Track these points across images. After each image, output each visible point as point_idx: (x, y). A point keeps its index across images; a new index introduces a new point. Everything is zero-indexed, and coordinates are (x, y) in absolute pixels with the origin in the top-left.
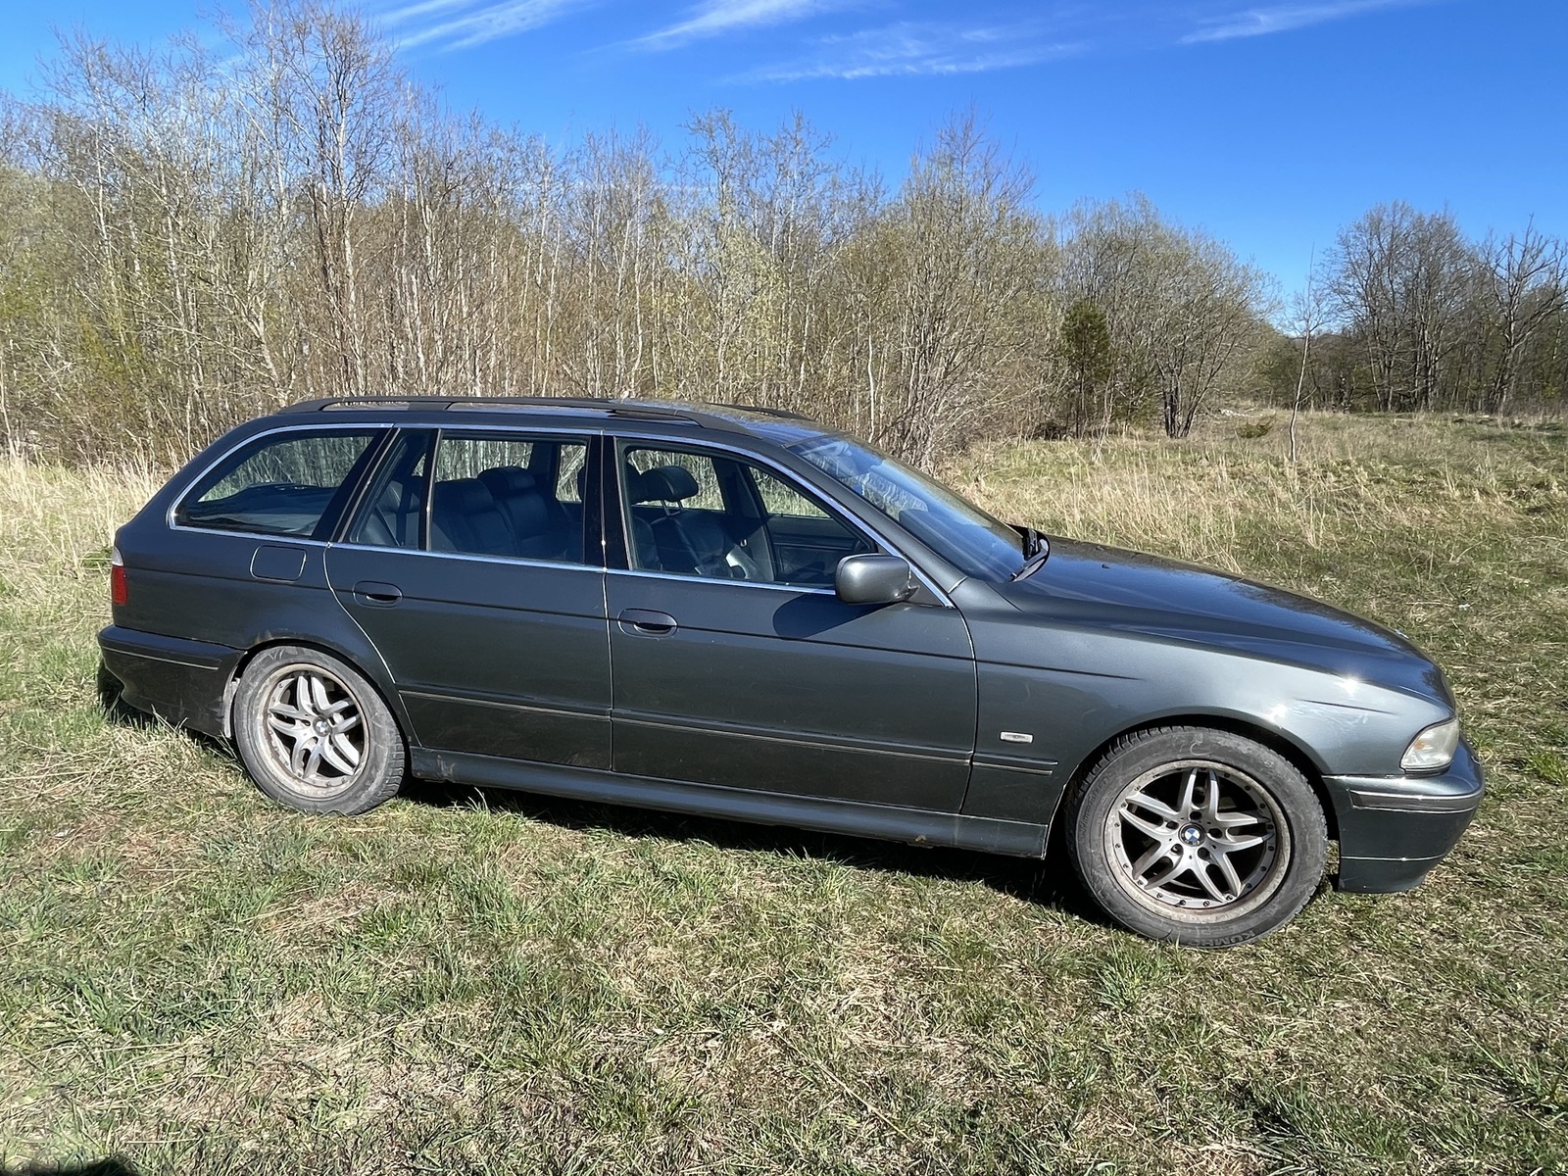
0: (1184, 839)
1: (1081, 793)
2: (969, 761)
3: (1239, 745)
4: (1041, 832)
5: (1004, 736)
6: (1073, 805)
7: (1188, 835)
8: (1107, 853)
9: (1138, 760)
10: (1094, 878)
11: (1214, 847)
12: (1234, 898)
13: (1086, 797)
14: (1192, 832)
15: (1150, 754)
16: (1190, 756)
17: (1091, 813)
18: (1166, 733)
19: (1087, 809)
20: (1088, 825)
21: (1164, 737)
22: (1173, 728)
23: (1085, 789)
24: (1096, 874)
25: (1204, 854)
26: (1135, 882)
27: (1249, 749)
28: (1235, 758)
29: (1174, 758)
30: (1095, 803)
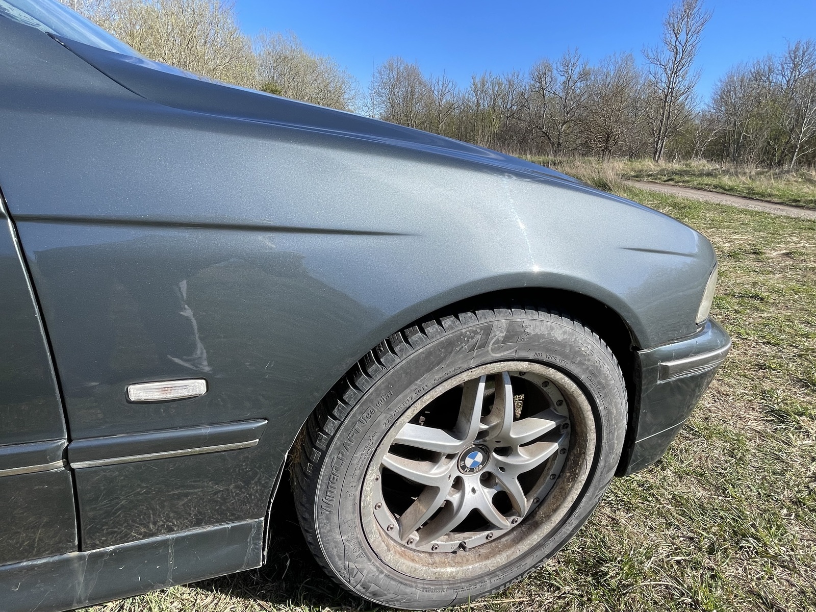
0: (464, 467)
1: (317, 455)
2: (60, 463)
3: (552, 328)
4: (254, 532)
5: (138, 392)
6: (305, 474)
7: (469, 462)
8: (367, 530)
9: (410, 383)
10: (350, 572)
11: (502, 469)
12: (520, 519)
13: (326, 460)
14: (473, 457)
15: (429, 370)
16: (489, 359)
17: (338, 485)
18: (451, 328)
19: (331, 479)
20: (334, 503)
21: (449, 335)
22: (461, 316)
23: (324, 447)
24: (352, 565)
25: (487, 480)
26: (404, 543)
27: (565, 333)
28: (547, 350)
29: (465, 366)
30: (343, 469)
